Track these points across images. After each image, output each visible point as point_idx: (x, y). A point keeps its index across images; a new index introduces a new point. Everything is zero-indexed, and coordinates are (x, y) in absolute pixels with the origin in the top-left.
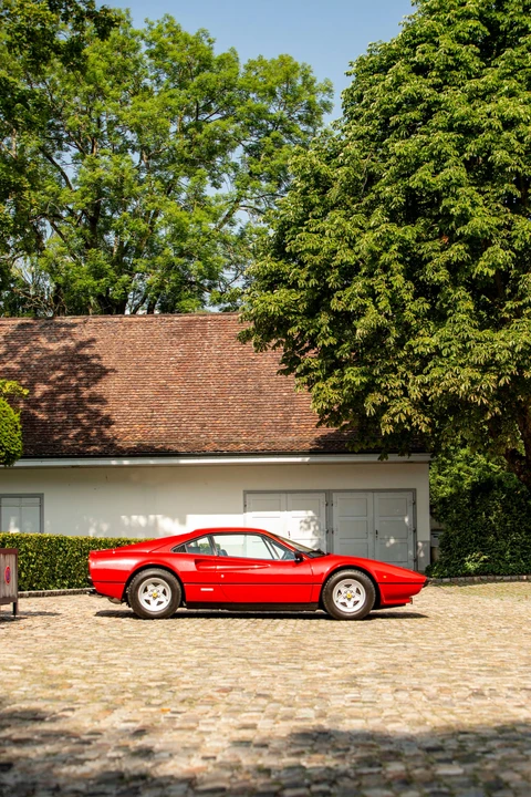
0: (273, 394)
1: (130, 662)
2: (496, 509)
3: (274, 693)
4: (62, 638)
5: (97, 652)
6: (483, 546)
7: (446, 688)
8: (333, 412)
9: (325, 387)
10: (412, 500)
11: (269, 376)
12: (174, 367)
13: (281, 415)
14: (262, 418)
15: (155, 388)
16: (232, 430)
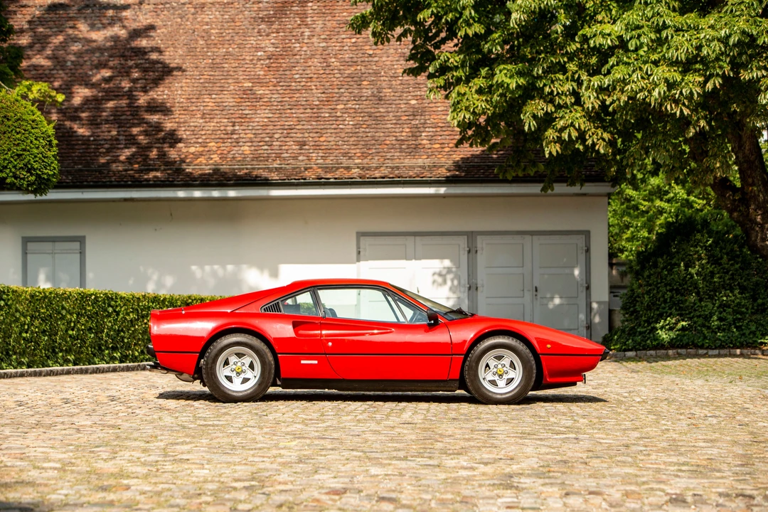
0: (397, 102)
1: (208, 456)
2: (700, 258)
3: (403, 496)
4: (113, 427)
5: (162, 444)
6: (681, 309)
7: (634, 492)
8: (479, 126)
9: (468, 92)
10: (584, 245)
11: (391, 77)
12: (262, 64)
13: (408, 130)
14: (382, 134)
15: (237, 94)
16: (342, 151)
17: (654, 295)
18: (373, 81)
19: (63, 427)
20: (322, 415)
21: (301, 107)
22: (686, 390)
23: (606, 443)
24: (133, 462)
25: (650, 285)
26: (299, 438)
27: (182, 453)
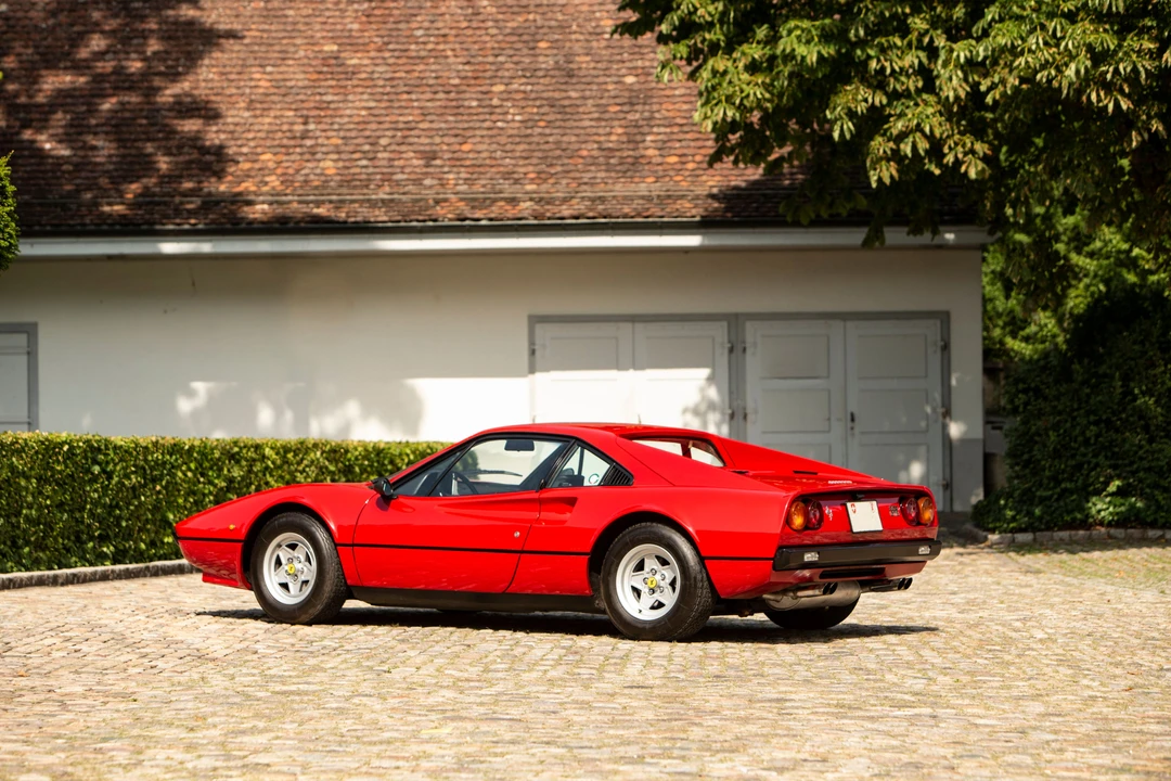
0: (601, 79)
6: (1115, 456)
9: (731, 69)
10: (939, 338)
11: (590, 34)
12: (356, 11)
13: (620, 131)
14: (573, 139)
15: (310, 65)
16: (502, 169)
17: (1065, 431)
18: (557, 41)
19: (35, 698)
20: (486, 670)
21: (428, 89)
22: (1127, 615)
23: (986, 726)
24: (174, 771)
25: (1060, 413)
26: (453, 719)
27: (256, 752)
